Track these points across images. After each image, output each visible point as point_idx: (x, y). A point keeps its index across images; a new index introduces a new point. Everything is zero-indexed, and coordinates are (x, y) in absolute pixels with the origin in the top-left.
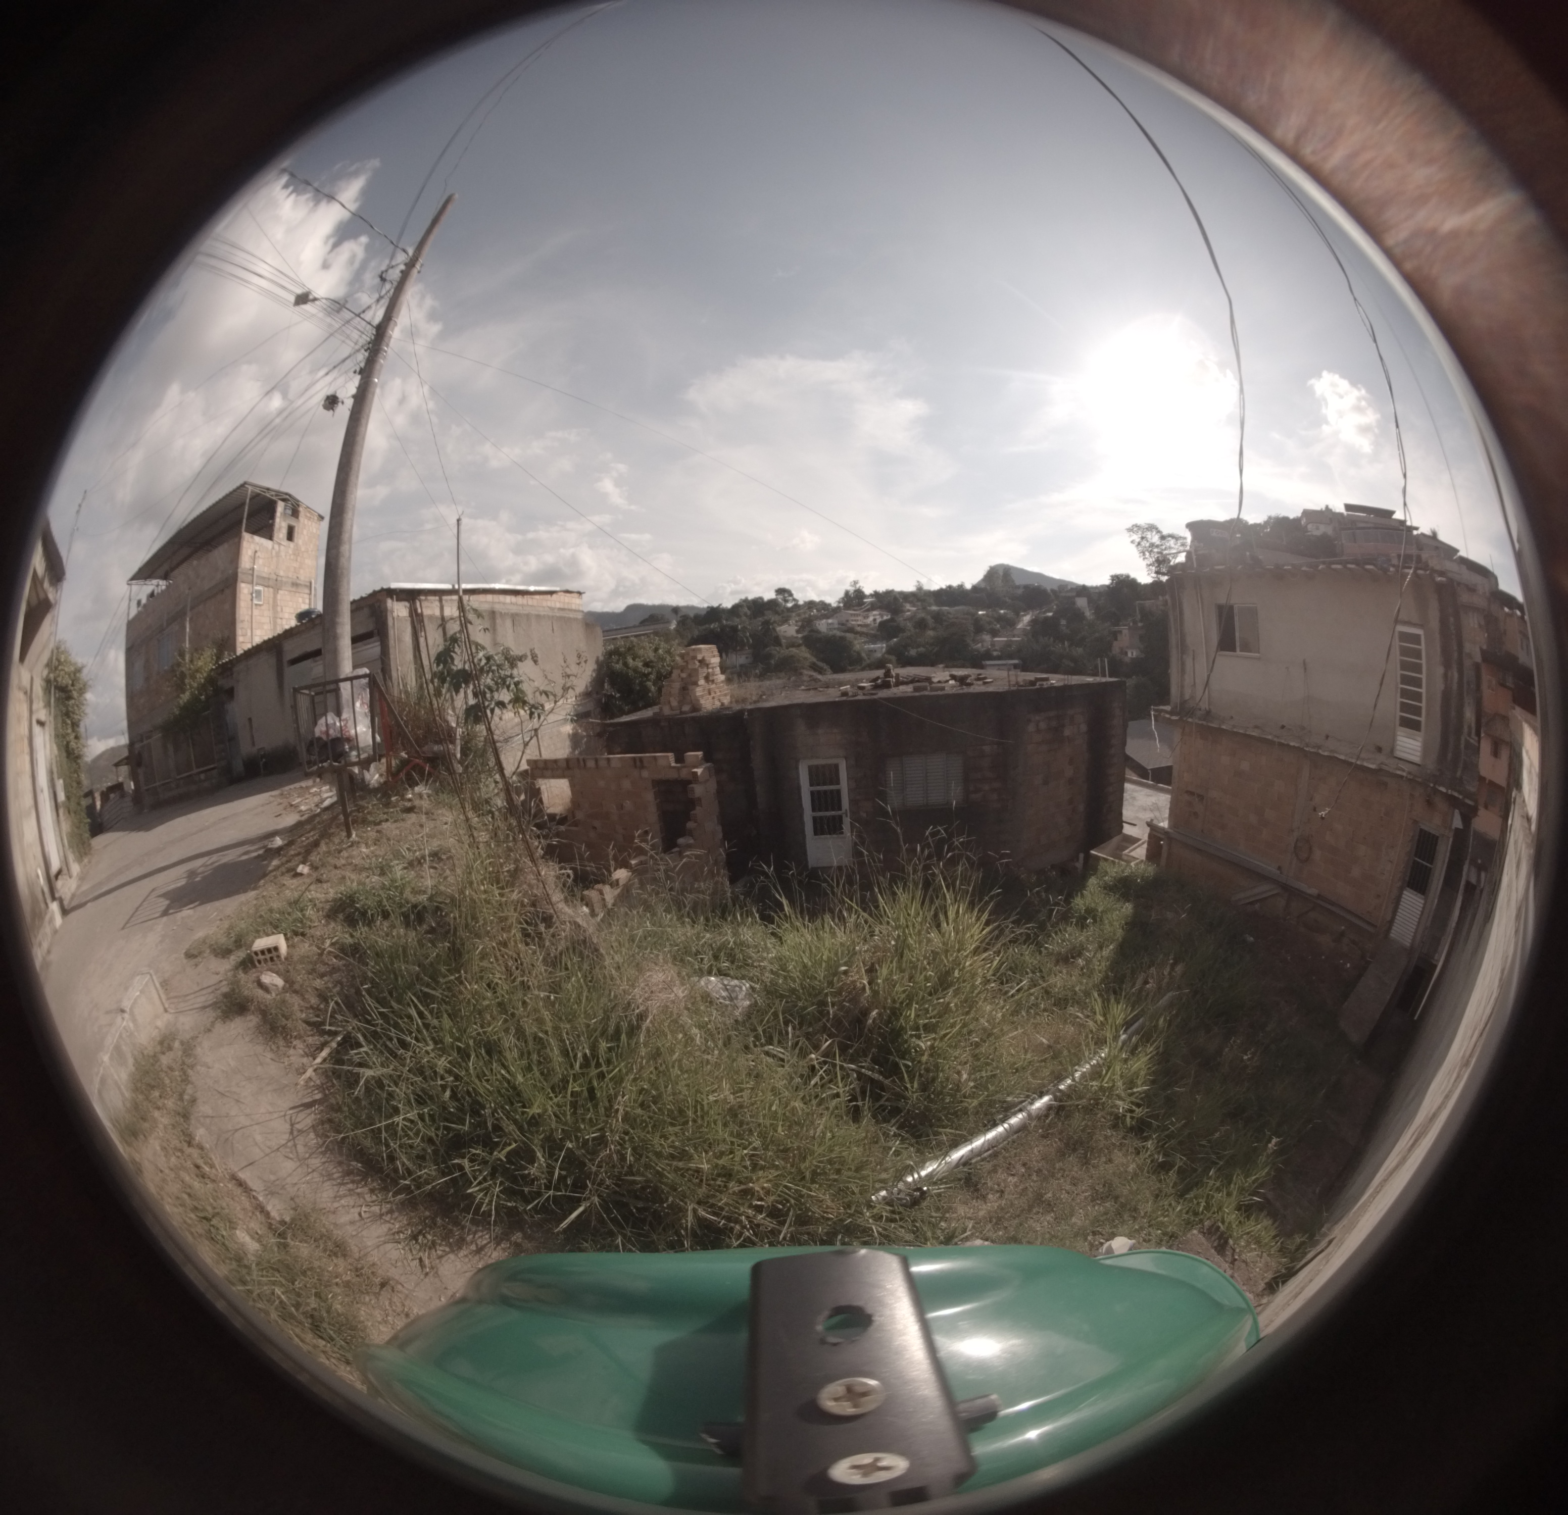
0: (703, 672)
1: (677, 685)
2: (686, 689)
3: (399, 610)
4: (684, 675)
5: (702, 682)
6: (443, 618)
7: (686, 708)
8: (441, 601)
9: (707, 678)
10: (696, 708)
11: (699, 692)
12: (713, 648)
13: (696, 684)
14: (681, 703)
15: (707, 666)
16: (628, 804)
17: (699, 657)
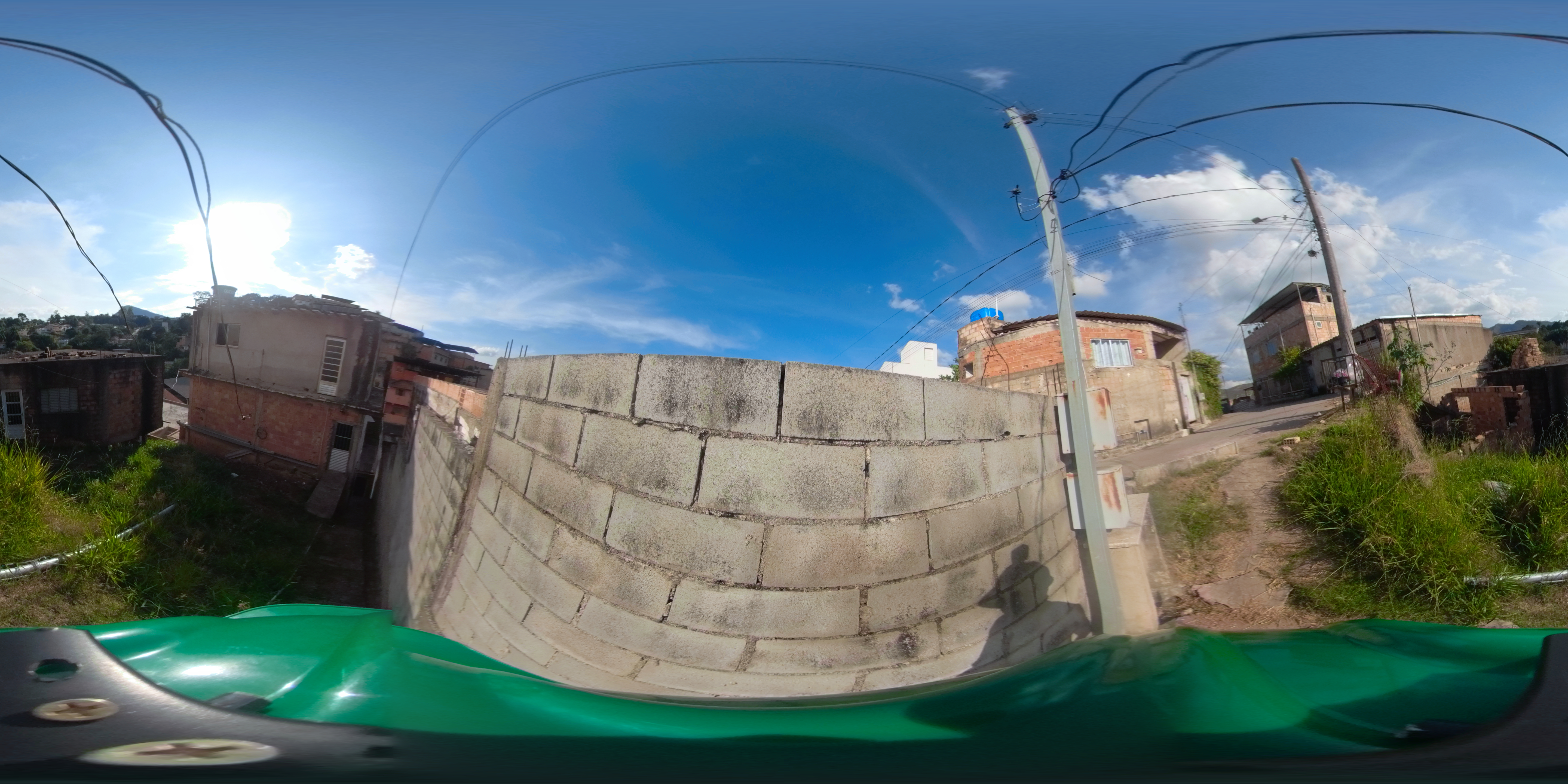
0: (1530, 350)
1: (1518, 356)
2: (1522, 358)
3: (1387, 328)
4: (1521, 352)
5: (1529, 355)
6: (1409, 329)
7: (1522, 366)
8: (1407, 322)
9: (1532, 353)
10: (1526, 367)
11: (1528, 359)
12: (1535, 339)
13: (1526, 356)
14: (1520, 364)
15: (1532, 347)
16: (1493, 409)
17: (1528, 343)
